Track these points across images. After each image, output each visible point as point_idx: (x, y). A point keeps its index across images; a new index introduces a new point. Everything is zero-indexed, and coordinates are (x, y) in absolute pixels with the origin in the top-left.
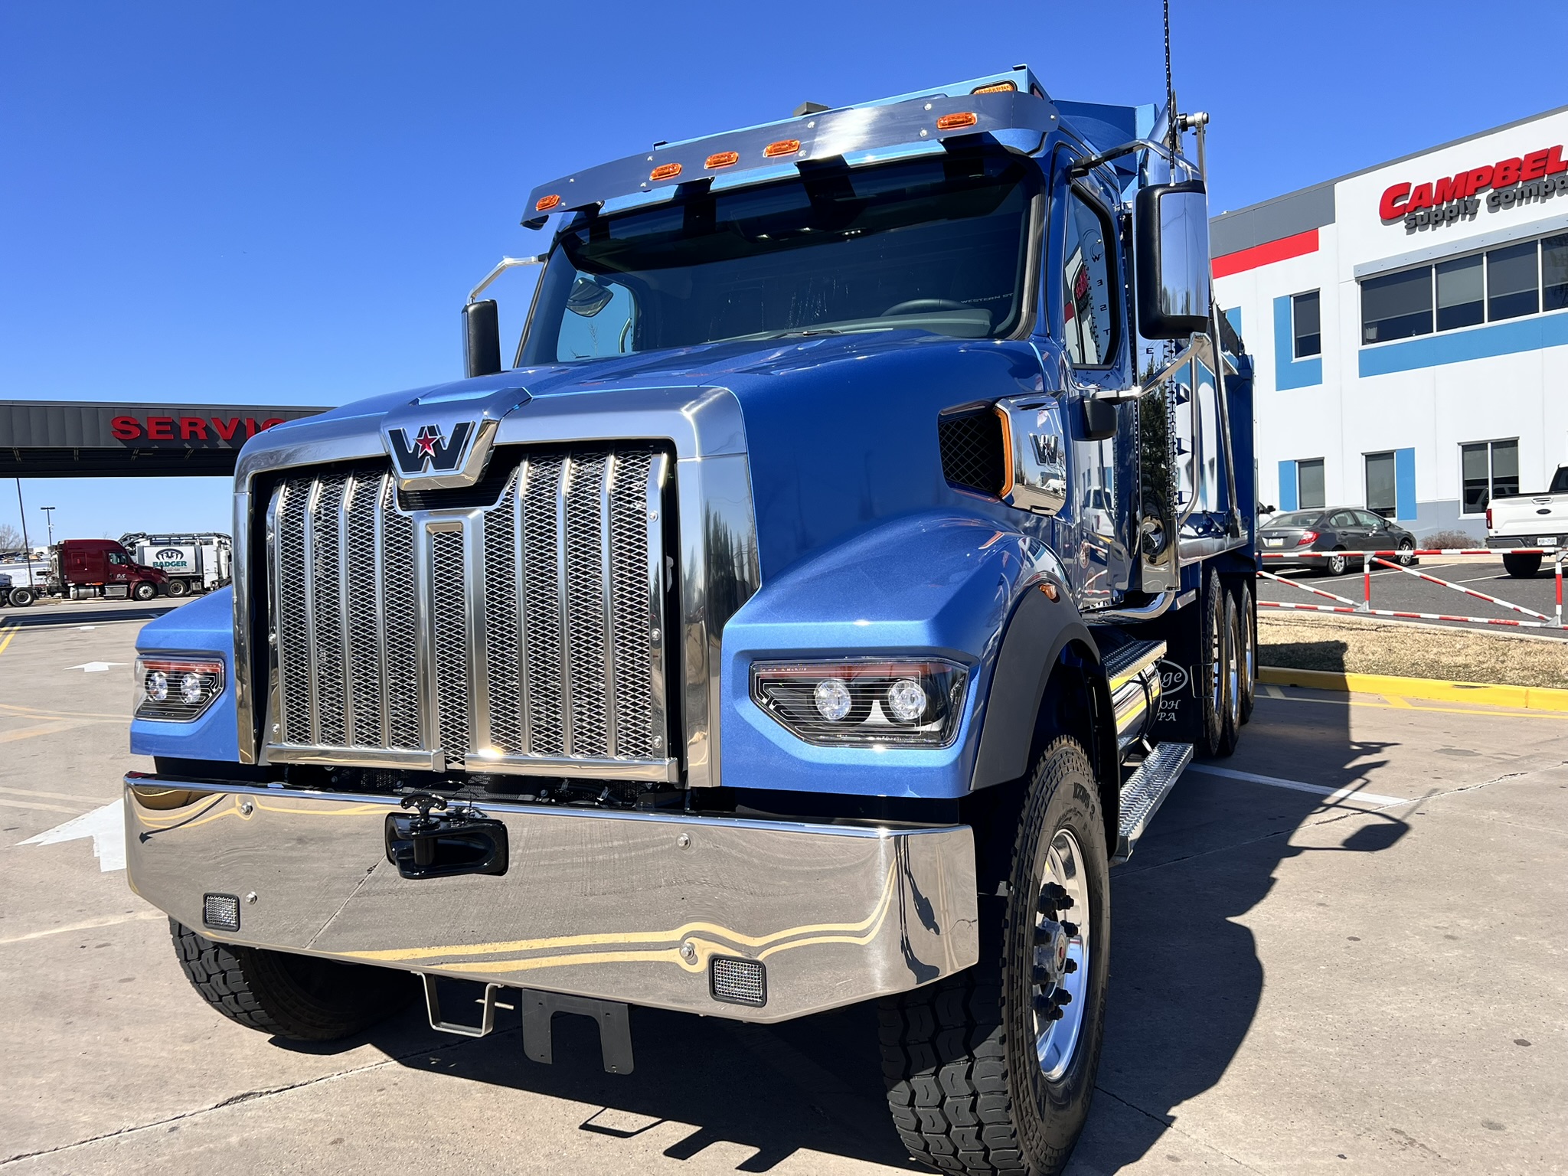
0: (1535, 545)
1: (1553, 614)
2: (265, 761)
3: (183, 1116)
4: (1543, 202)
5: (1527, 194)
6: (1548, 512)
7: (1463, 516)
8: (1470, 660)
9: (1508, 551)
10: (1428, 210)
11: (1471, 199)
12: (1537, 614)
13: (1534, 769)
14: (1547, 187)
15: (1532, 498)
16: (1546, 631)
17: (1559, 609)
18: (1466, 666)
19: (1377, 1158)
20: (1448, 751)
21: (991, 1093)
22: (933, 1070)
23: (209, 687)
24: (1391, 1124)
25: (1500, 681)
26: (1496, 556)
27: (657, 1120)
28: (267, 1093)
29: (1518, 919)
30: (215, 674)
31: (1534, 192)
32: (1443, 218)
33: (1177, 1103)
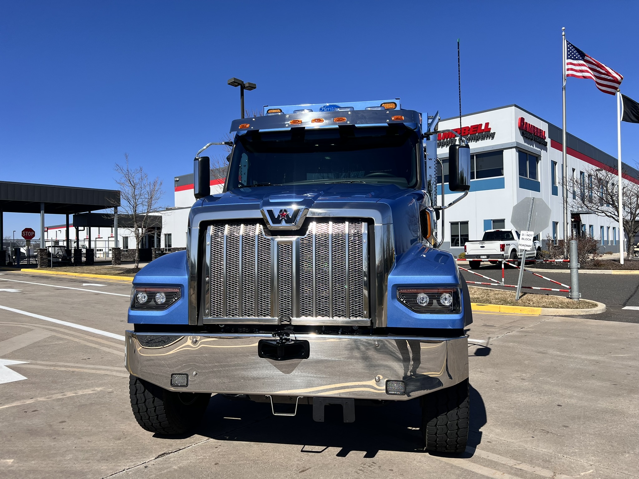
0: (480, 258)
1: (502, 281)
2: (200, 324)
3: (145, 463)
4: (476, 142)
5: (471, 139)
6: (484, 247)
7: (451, 247)
8: (478, 296)
9: (471, 260)
10: (440, 141)
11: (454, 139)
12: (496, 281)
13: (514, 330)
14: (477, 137)
15: (479, 242)
16: (499, 287)
17: (503, 279)
18: (478, 298)
19: (542, 437)
20: (486, 325)
21: (464, 418)
22: (446, 413)
23: (173, 297)
24: (540, 428)
25: (490, 303)
26: (467, 262)
27: (325, 447)
28: (171, 452)
29: (538, 373)
30: (177, 293)
31: (474, 138)
32: (445, 144)
33: (480, 428)
